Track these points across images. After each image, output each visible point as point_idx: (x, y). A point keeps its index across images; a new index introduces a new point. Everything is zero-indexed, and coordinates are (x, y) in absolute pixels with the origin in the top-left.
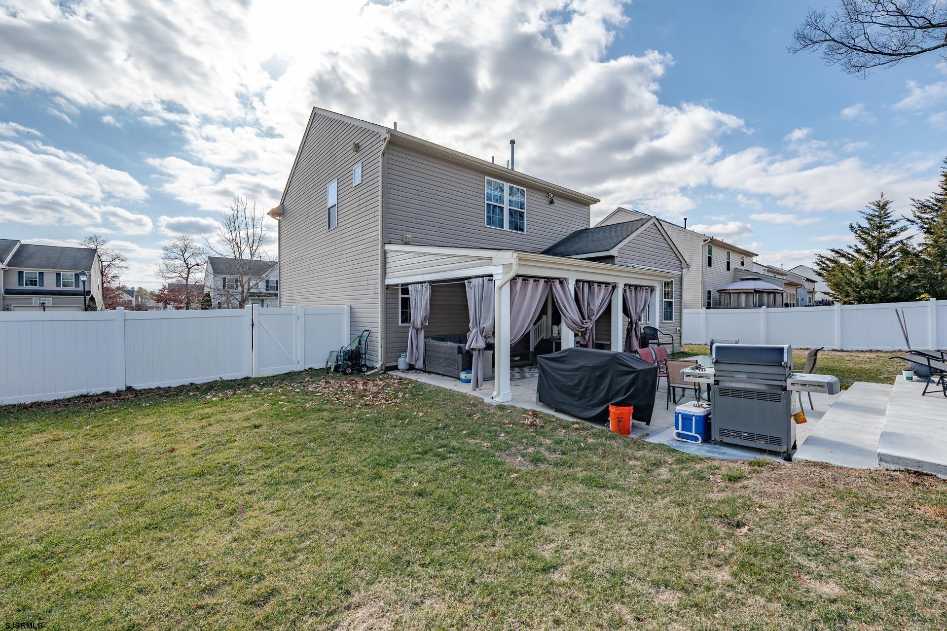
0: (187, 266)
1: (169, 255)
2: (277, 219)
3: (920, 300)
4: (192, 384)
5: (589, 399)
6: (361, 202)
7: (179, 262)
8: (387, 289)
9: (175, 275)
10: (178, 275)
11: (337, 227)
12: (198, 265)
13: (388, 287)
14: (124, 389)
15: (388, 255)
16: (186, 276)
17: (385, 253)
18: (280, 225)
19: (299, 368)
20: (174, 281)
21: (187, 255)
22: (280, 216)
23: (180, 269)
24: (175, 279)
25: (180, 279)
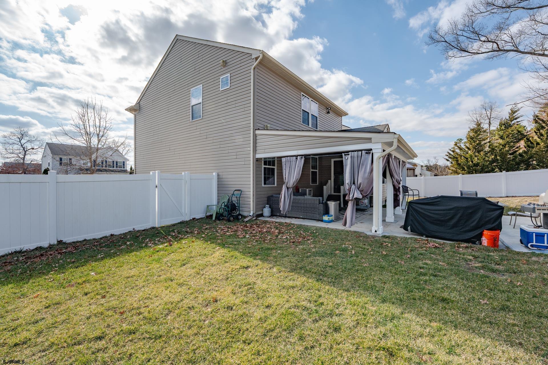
0: (24, 150)
1: (8, 141)
2: (133, 113)
3: (495, 172)
4: (112, 235)
5: (461, 228)
6: (228, 101)
7: (16, 147)
8: (257, 161)
9: (13, 155)
10: (16, 156)
11: (202, 119)
12: (33, 149)
13: (258, 160)
14: (56, 243)
15: (258, 137)
16: (23, 157)
17: (255, 136)
18: (135, 118)
19: (187, 219)
20: (12, 160)
21: (23, 141)
22: (135, 112)
23: (18, 151)
24: (14, 159)
25: (17, 158)
